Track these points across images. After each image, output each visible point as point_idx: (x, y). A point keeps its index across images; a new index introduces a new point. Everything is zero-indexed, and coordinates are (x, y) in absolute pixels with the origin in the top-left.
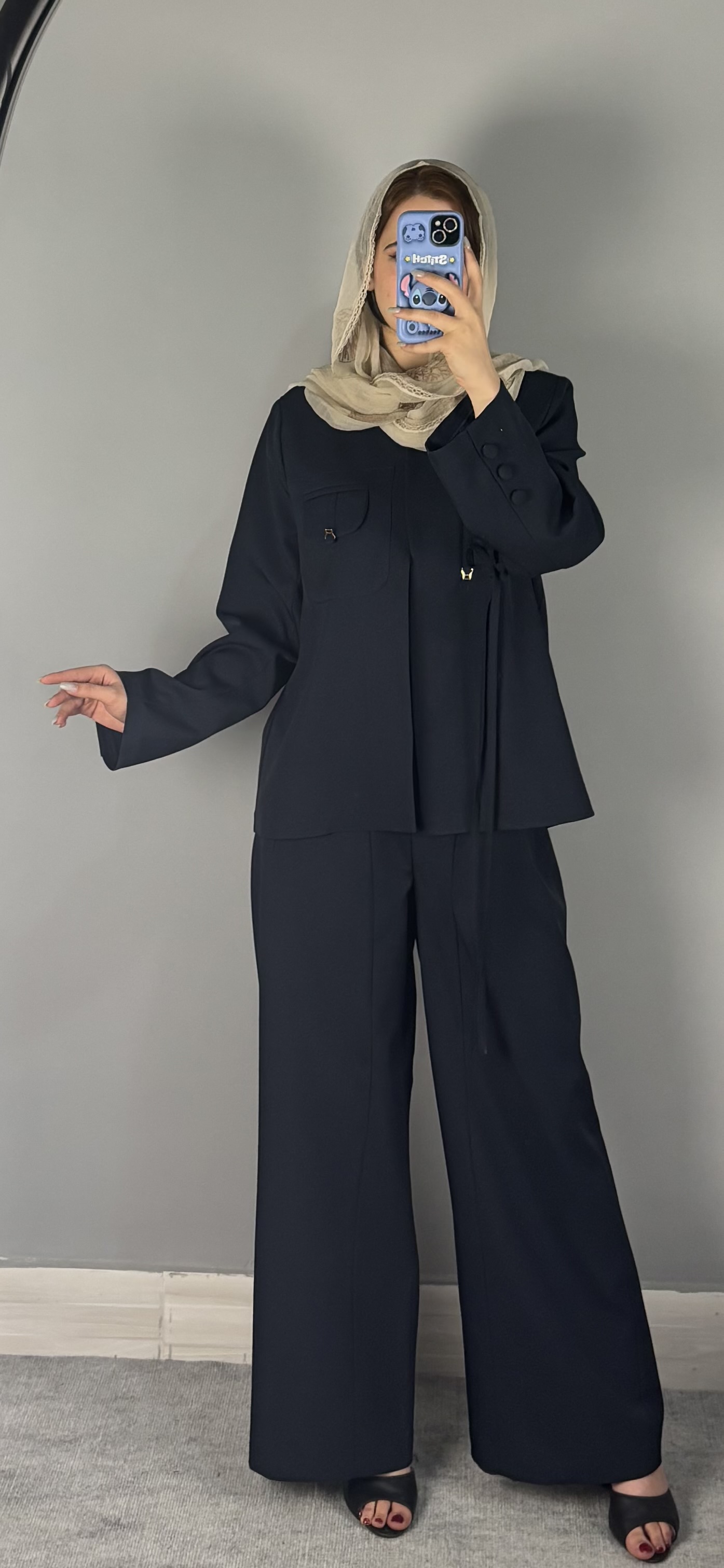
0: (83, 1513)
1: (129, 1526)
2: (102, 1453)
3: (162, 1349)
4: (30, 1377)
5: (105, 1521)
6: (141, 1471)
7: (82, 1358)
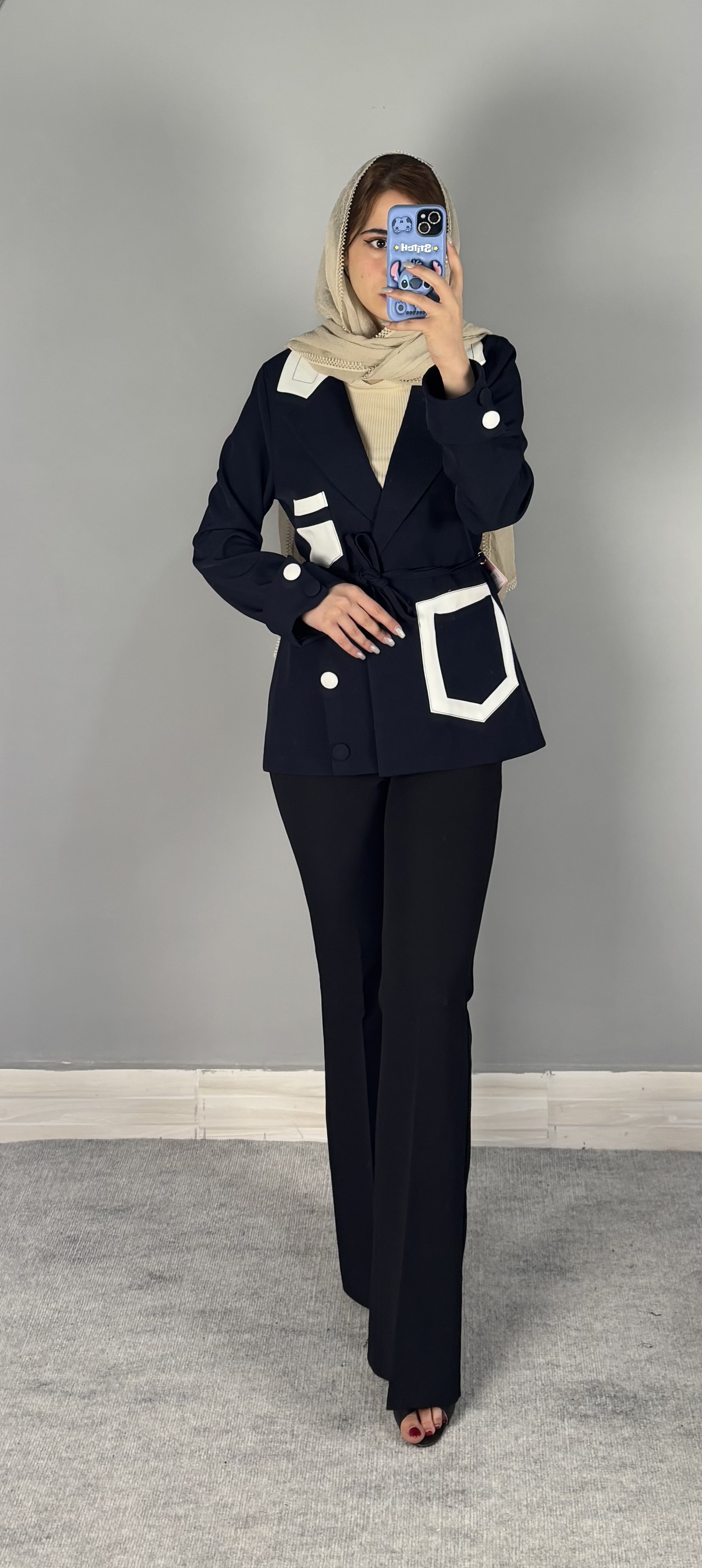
0: (133, 1268)
1: (171, 1279)
2: (150, 1218)
3: (198, 1132)
4: (92, 1158)
5: (151, 1275)
6: (181, 1232)
7: (134, 1140)
